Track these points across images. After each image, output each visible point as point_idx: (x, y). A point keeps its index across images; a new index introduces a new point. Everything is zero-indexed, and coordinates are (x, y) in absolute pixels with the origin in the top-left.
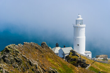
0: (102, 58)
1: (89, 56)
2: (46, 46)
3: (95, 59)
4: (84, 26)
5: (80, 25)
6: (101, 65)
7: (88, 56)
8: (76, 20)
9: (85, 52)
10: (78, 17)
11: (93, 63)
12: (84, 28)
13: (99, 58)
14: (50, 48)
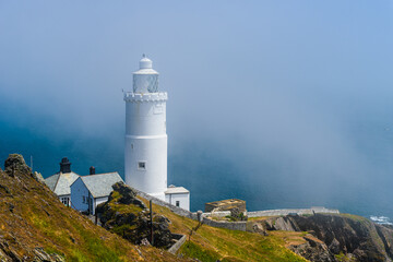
0: (228, 213)
1: (181, 206)
2: (25, 171)
3: (204, 215)
4: (163, 96)
5: (148, 94)
6: (223, 237)
7: (178, 204)
8: (135, 75)
9: (166, 189)
10: (142, 66)
11: (196, 230)
12: (164, 105)
13: (215, 212)
14: (39, 176)
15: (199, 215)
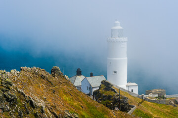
0: (157, 95)
1: (134, 92)
2: (60, 74)
3: (145, 96)
4: (125, 39)
5: (118, 38)
6: (154, 107)
7: (132, 91)
8: (112, 29)
9: (127, 84)
10: (115, 25)
11: (141, 103)
12: (126, 44)
13: (150, 95)
14: (66, 77)
15: (142, 96)
